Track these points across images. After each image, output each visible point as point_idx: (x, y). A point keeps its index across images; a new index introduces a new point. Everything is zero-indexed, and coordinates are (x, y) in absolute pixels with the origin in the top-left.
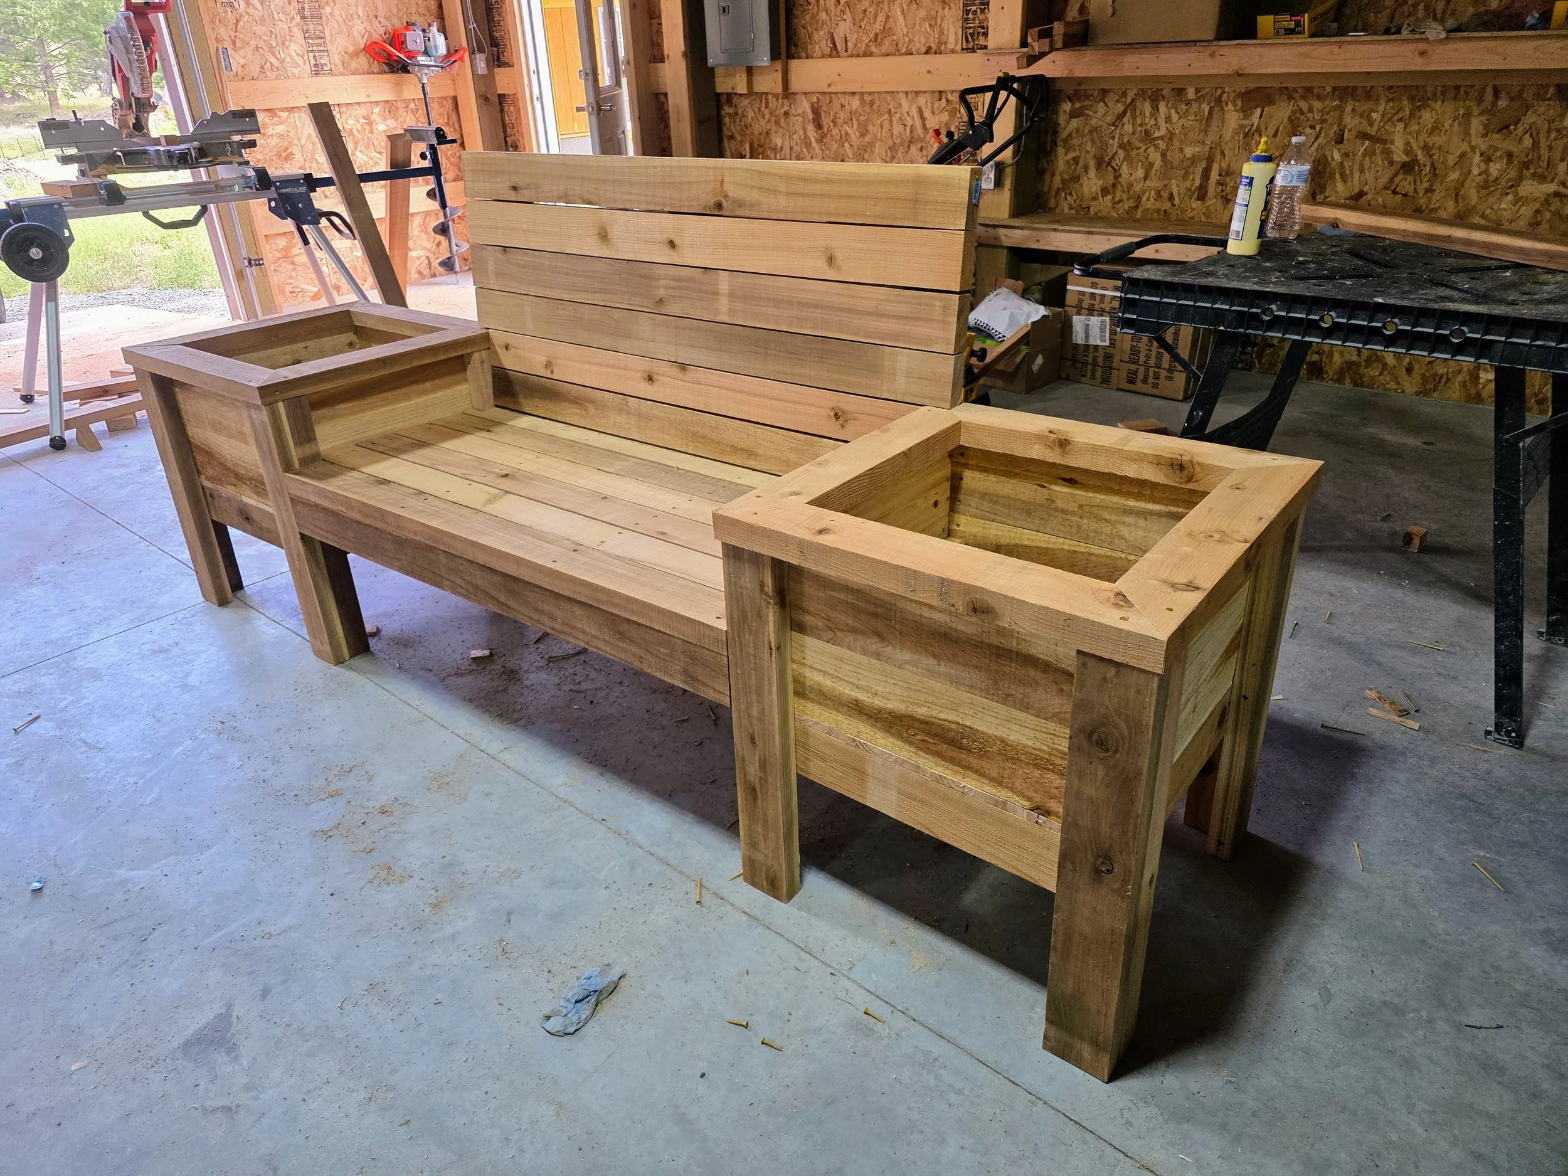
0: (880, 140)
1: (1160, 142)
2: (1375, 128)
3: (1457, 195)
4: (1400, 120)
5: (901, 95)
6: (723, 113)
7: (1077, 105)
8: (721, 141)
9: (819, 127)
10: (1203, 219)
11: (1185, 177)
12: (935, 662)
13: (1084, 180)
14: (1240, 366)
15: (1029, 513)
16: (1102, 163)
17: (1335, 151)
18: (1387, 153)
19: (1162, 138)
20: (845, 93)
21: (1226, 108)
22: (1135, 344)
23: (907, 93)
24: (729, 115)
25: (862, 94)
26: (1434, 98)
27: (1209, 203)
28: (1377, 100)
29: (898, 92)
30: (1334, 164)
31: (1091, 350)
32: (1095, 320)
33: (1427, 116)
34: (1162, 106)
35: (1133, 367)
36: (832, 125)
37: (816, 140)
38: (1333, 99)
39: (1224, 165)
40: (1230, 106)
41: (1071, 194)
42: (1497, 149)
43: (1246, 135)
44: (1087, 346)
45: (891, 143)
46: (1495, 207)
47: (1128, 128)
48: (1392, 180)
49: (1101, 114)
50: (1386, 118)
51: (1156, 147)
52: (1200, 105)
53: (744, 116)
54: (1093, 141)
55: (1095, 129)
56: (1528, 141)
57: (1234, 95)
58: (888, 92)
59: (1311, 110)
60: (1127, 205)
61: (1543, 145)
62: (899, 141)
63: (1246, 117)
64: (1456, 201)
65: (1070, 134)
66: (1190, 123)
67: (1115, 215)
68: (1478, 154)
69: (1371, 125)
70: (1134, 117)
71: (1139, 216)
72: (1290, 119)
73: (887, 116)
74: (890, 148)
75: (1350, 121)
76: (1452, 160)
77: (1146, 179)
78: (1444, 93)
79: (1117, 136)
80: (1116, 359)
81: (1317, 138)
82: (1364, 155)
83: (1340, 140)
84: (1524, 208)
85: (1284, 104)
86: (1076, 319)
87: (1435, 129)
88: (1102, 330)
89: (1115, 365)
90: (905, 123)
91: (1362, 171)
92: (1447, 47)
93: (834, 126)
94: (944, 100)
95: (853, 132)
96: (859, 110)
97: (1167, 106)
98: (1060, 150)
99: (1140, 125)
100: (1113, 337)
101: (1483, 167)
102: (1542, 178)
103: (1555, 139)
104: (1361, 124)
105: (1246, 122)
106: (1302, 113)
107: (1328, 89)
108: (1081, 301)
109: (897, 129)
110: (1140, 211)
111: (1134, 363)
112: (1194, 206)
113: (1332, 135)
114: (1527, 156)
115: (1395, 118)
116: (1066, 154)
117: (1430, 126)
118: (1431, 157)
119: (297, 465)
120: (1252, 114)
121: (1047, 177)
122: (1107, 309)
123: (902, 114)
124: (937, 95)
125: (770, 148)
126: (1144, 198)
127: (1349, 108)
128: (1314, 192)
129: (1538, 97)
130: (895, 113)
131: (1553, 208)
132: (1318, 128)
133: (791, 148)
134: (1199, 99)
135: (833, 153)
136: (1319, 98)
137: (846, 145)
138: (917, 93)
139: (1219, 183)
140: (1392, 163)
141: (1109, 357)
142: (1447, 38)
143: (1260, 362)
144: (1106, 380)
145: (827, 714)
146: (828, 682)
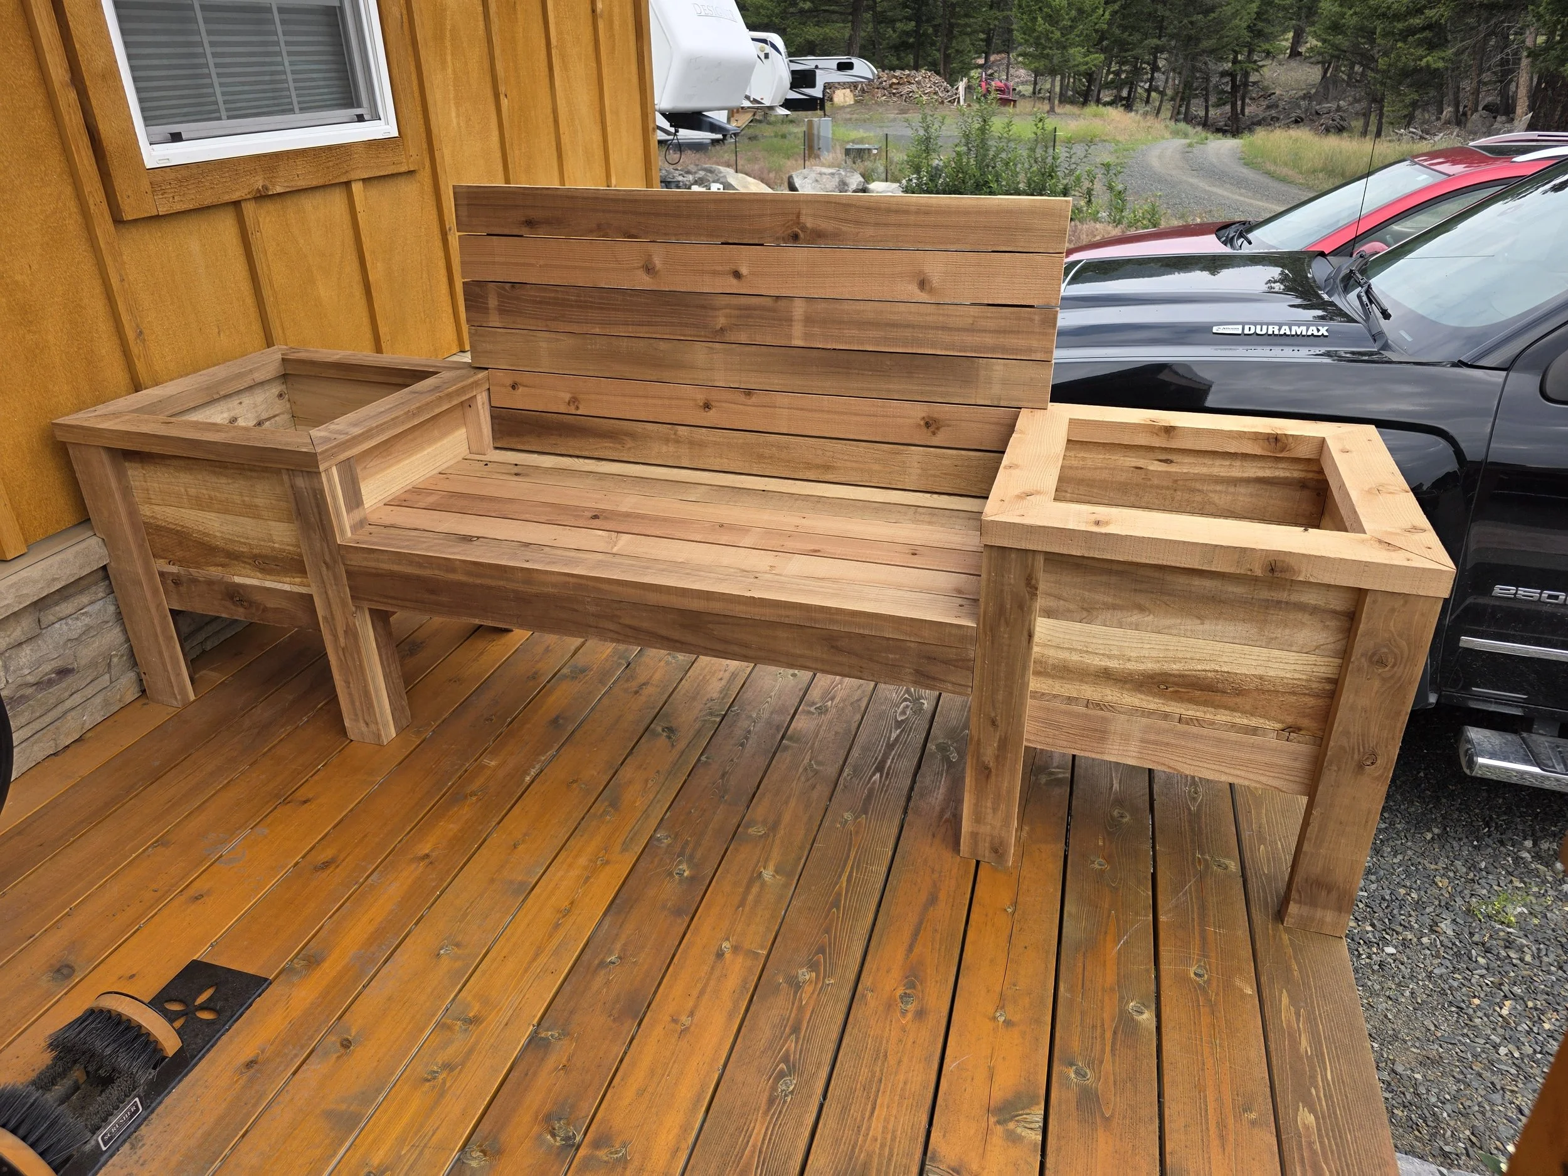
12: (1200, 622)
15: (1124, 491)
119: (349, 533)
145: (1070, 686)
146: (1075, 657)
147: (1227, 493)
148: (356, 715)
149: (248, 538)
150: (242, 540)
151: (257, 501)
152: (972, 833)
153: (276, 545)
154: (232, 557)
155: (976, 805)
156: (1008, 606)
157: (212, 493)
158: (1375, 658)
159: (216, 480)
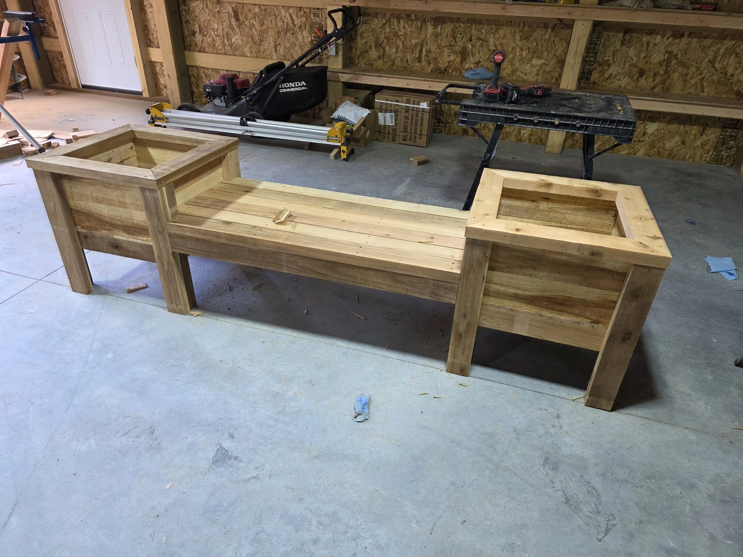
0: (272, 29)
1: (401, 37)
2: (483, 35)
3: (512, 63)
4: (492, 33)
5: (280, 7)
6: (181, 9)
7: (365, 18)
8: (181, 23)
9: (237, 20)
10: (420, 70)
11: (412, 53)
12: (558, 275)
13: (370, 52)
14: (437, 131)
15: (527, 212)
16: (378, 45)
17: (469, 44)
18: (488, 46)
19: (402, 35)
20: (251, 4)
21: (427, 24)
22: (405, 124)
23: (283, 7)
24: (185, 10)
25: (260, 5)
26: (503, 25)
27: (422, 64)
28: (484, 24)
29: (279, 6)
30: (469, 50)
31: (387, 127)
32: (388, 115)
33: (501, 32)
34: (401, 21)
35: (405, 134)
36: (245, 19)
37: (237, 26)
38: (468, 23)
39: (428, 48)
40: (429, 23)
41: (365, 58)
42: (525, 46)
43: (436, 36)
44: (385, 126)
45: (277, 30)
46: (525, 68)
47: (388, 30)
48: (490, 57)
49: (376, 23)
50: (487, 32)
51: (400, 39)
52: (417, 22)
53: (194, 11)
54: (373, 35)
55: (373, 30)
56: (535, 44)
57: (430, 19)
58: (274, 6)
59: (460, 26)
60: (389, 64)
61: (540, 45)
62: (281, 29)
63: (435, 29)
64: (512, 66)
65: (363, 31)
66: (414, 29)
67: (384, 68)
68: (519, 48)
69: (482, 34)
70: (390, 26)
71: (394, 69)
72: (452, 30)
73: (274, 17)
74: (276, 32)
75: (474, 33)
76: (510, 49)
77: (396, 52)
78: (506, 23)
79: (383, 33)
80: (398, 131)
81: (462, 39)
82: (480, 46)
83: (471, 40)
84: (534, 69)
85: (450, 24)
86: (379, 114)
87: (504, 37)
88: (391, 118)
89: (397, 133)
90: (284, 21)
91: (479, 53)
92: (512, 6)
93: (246, 20)
94: (302, 11)
95: (256, 24)
96: (259, 13)
97: (403, 22)
98: (359, 38)
99: (393, 29)
100: (396, 122)
101: (520, 52)
102: (539, 58)
103: (543, 43)
104: (478, 34)
105: (435, 31)
106: (457, 28)
107: (466, 19)
108: (381, 106)
109: (280, 24)
110: (395, 66)
111: (405, 132)
112: (416, 65)
113: (468, 37)
114: (535, 49)
115: (490, 32)
116: (361, 40)
117: (502, 36)
118: (503, 48)
119: (170, 218)
120: (438, 27)
121: (354, 50)
122: (393, 110)
123: (282, 17)
124: (299, 9)
125: (211, 29)
126: (396, 61)
127: (473, 28)
128: (462, 61)
129: (538, 27)
130: (279, 16)
131: (543, 69)
132: (463, 34)
133: (223, 29)
134: (416, 19)
135: (246, 34)
136: (463, 22)
137: (253, 29)
138: (289, 7)
139: (426, 56)
140: (489, 50)
141: (395, 130)
142: (513, 3)
143: (445, 130)
144: (394, 140)
145: (499, 301)
146: (503, 288)
147: (572, 214)
148: (172, 301)
149: (121, 218)
150: (118, 218)
151: (126, 201)
152: (452, 362)
153: (135, 222)
154: (113, 226)
155: (454, 351)
156: (475, 265)
157: (104, 196)
158: (634, 294)
159: (106, 190)
